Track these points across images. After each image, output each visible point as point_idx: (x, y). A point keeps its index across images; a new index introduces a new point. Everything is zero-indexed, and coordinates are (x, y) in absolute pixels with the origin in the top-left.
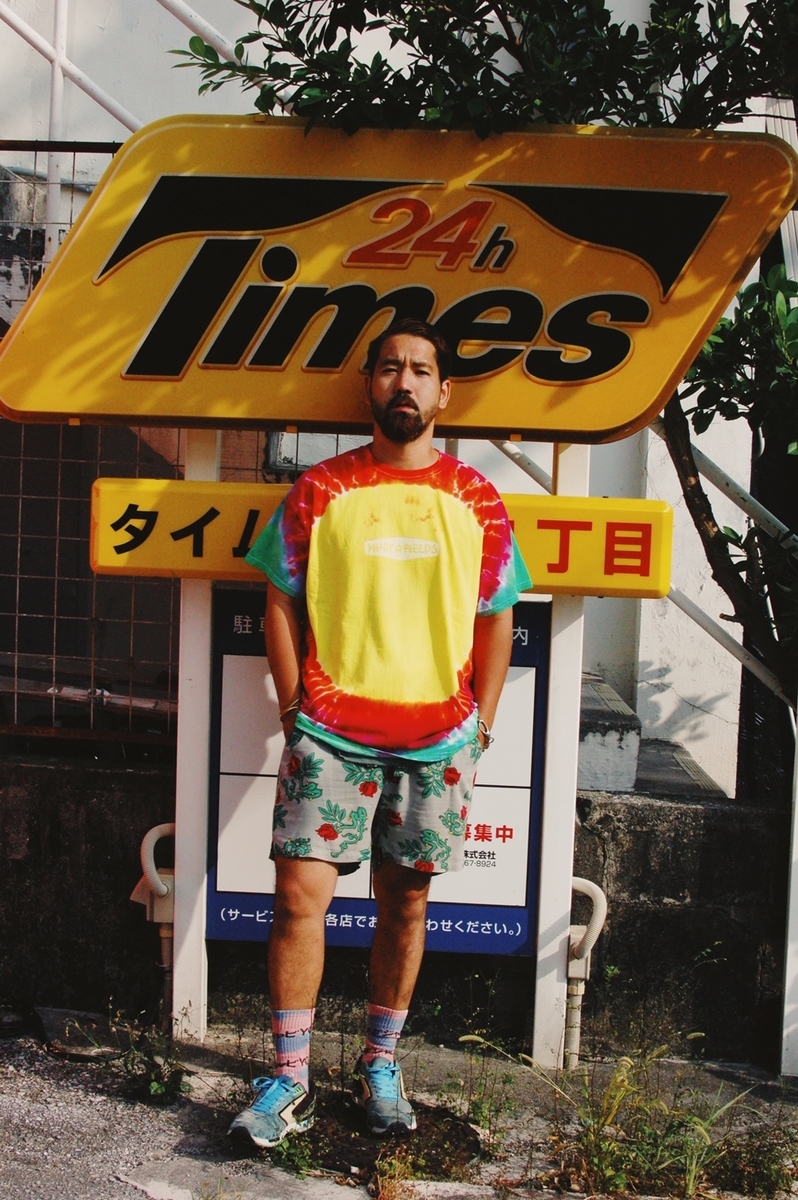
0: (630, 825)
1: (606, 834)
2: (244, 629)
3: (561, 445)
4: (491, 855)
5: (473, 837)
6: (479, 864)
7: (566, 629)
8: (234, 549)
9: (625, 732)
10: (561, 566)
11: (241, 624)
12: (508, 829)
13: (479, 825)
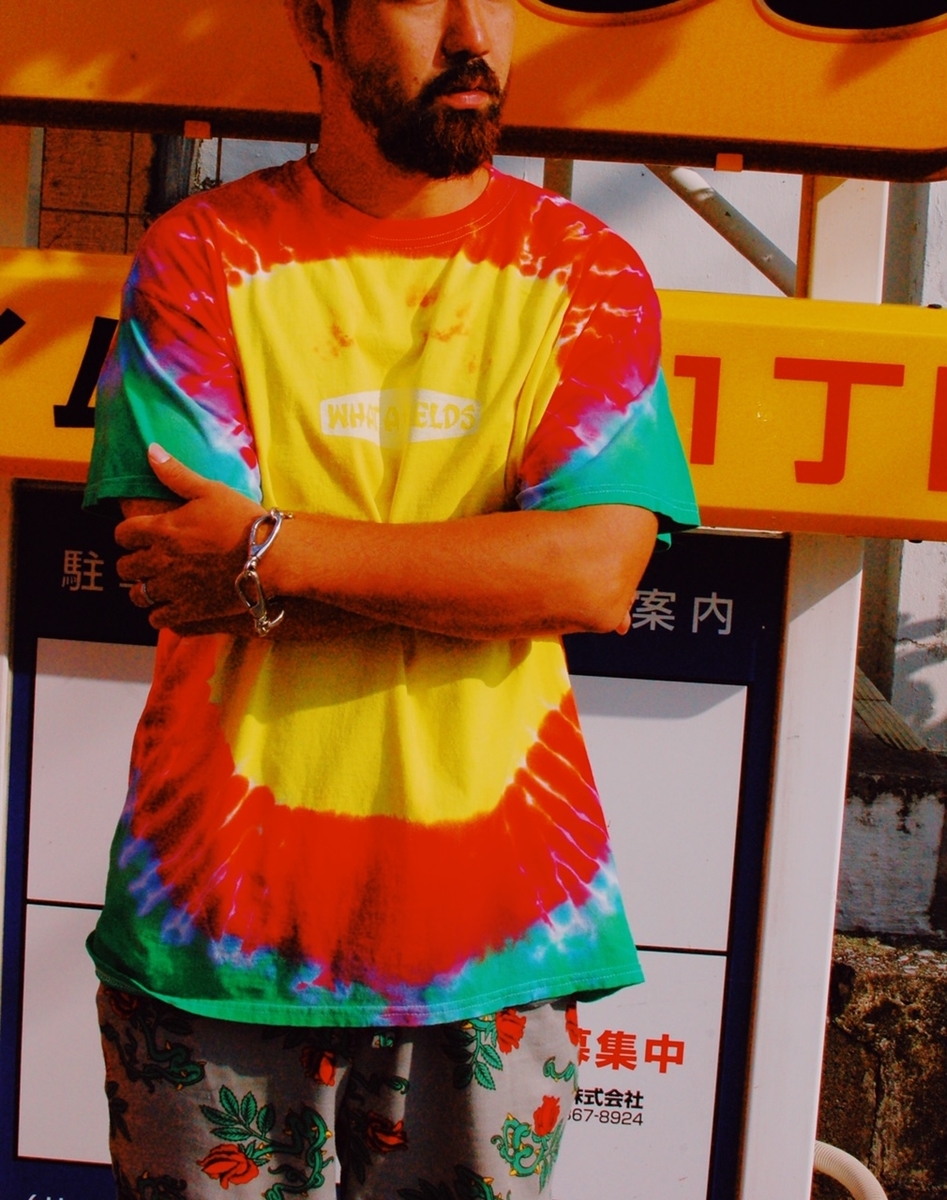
0: (937, 1025)
1: (884, 1043)
2: (86, 580)
3: (822, 180)
4: (633, 1099)
5: (593, 1059)
6: (604, 1118)
7: (824, 602)
8: (58, 410)
9: (914, 797)
10: (827, 468)
11: (78, 569)
12: (674, 1044)
13: (607, 1034)
